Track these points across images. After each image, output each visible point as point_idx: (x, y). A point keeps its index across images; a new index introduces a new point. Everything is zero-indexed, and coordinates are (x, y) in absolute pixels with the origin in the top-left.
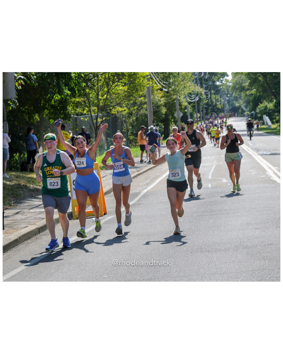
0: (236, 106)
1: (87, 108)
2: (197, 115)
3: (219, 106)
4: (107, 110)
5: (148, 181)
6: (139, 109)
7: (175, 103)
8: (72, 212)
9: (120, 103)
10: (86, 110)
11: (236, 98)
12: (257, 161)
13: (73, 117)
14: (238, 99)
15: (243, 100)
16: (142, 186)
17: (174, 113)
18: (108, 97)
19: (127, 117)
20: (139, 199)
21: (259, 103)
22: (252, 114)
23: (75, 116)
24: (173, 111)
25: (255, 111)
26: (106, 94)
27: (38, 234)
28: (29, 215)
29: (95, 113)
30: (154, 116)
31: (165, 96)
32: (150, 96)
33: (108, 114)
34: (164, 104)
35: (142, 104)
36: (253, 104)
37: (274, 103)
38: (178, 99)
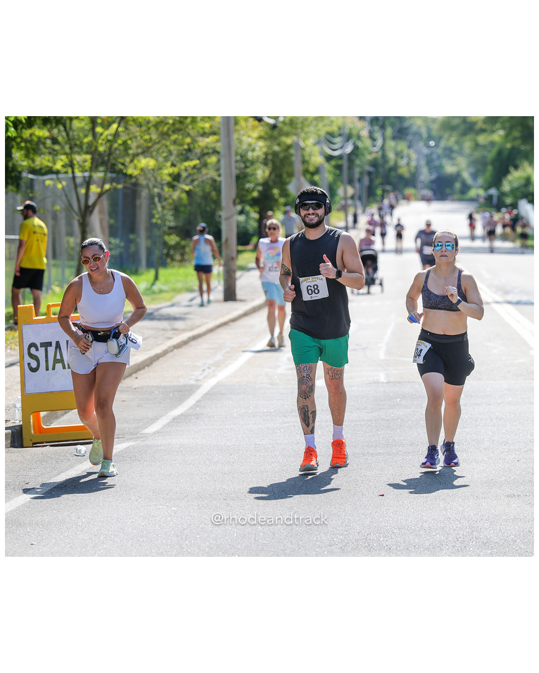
0: (446, 172)
1: (64, 157)
2: (345, 191)
3: (404, 171)
4: (115, 164)
5: (219, 357)
6: (199, 166)
7: (291, 156)
8: (21, 427)
9: (149, 148)
10: (61, 160)
11: (448, 152)
13: (26, 178)
14: (454, 155)
16: (203, 368)
17: (287, 183)
18: (120, 129)
19: (166, 186)
20: (198, 402)
22: (491, 196)
23: (31, 176)
24: (285, 176)
26: (114, 122)
29: (83, 171)
30: (237, 187)
31: (266, 136)
32: (229, 134)
33: (120, 175)
34: (263, 156)
38: (300, 146)
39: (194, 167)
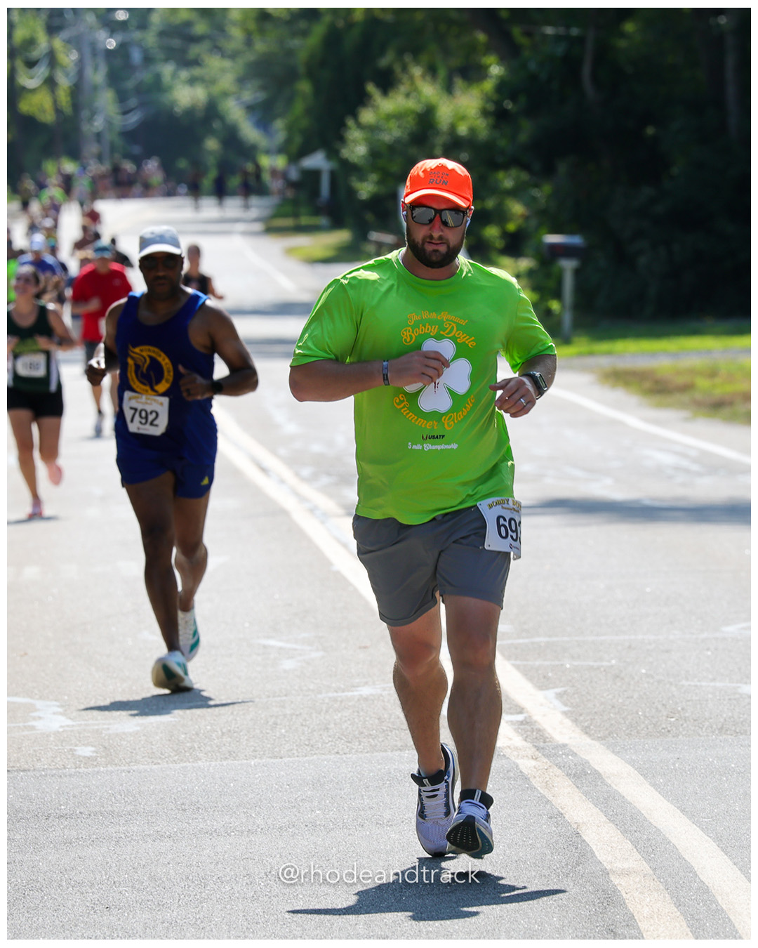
0: (174, 103)
11: (176, 43)
12: (328, 563)
14: (195, 50)
15: (233, 56)
21: (371, 88)
22: (314, 175)
25: (333, 153)
36: (317, 89)
37: (488, 85)
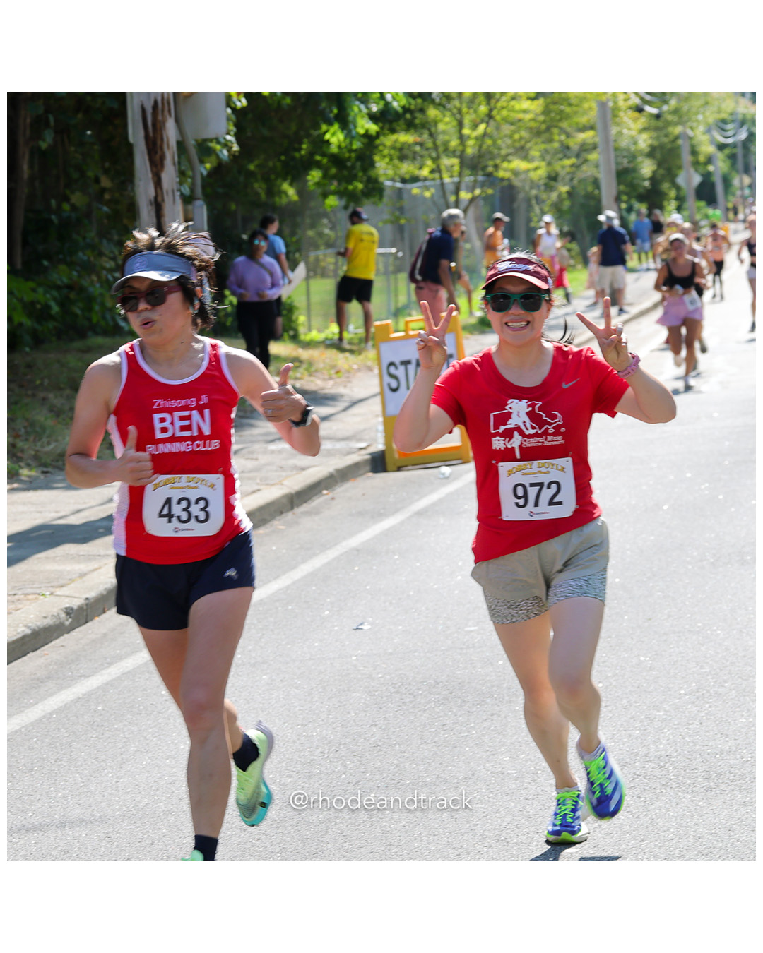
1: (429, 163)
2: (742, 181)
4: (486, 166)
6: (577, 164)
7: (679, 147)
8: (383, 452)
9: (522, 148)
10: (428, 166)
13: (390, 187)
17: (676, 176)
18: (491, 130)
19: (542, 188)
23: (399, 185)
24: (673, 168)
26: (482, 121)
27: (288, 511)
28: (263, 459)
29: (452, 176)
30: (619, 183)
31: (650, 128)
32: (606, 129)
33: (491, 178)
34: (648, 150)
35: (585, 148)
38: (688, 135)
39: (572, 165)
